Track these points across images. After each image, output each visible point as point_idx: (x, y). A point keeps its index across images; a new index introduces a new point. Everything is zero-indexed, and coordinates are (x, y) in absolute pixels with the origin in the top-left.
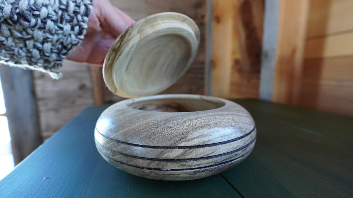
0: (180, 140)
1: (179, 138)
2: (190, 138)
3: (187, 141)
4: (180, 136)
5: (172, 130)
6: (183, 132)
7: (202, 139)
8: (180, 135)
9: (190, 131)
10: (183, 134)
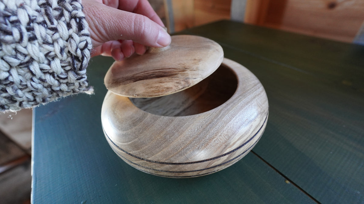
0: (225, 148)
1: (224, 146)
2: (233, 143)
3: (231, 146)
4: (224, 145)
5: (215, 141)
6: (226, 140)
7: (242, 139)
8: (223, 143)
9: (231, 136)
10: (226, 142)
